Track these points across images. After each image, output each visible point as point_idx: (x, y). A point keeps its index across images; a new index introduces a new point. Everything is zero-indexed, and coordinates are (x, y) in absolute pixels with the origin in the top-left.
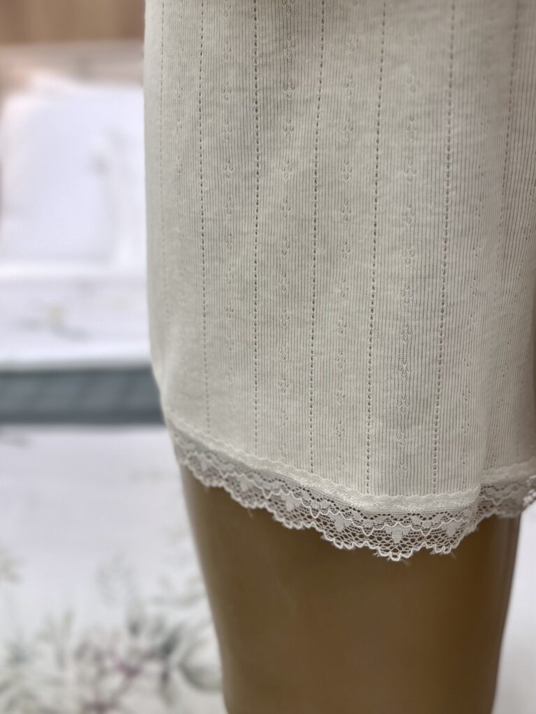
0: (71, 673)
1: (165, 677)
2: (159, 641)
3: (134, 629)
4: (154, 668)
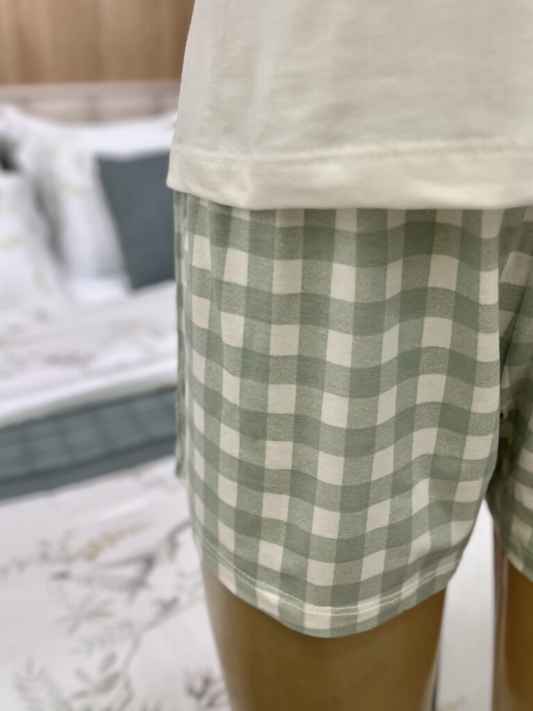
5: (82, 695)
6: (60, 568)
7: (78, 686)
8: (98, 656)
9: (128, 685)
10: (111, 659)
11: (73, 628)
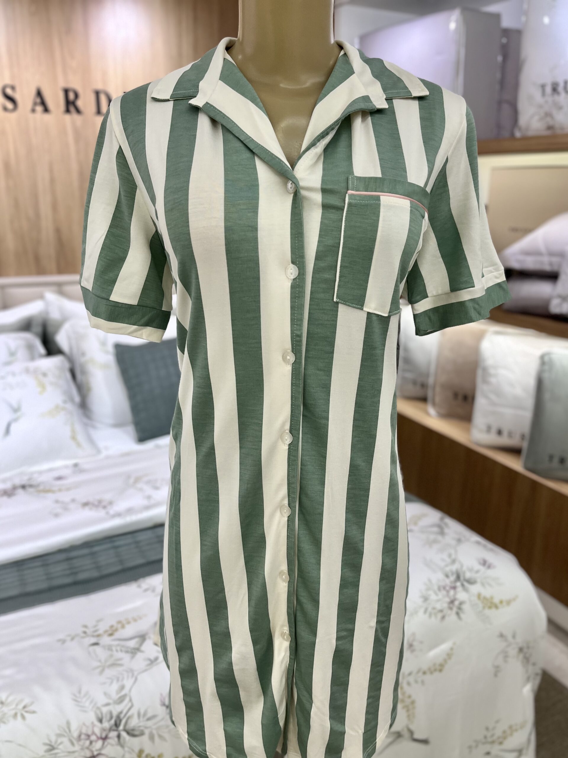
0: (77, 748)
1: (119, 736)
2: (113, 722)
3: (101, 721)
4: (114, 734)
5: (107, 704)
6: (93, 640)
7: (106, 701)
8: (115, 686)
9: (131, 700)
10: (122, 687)
11: (102, 672)
